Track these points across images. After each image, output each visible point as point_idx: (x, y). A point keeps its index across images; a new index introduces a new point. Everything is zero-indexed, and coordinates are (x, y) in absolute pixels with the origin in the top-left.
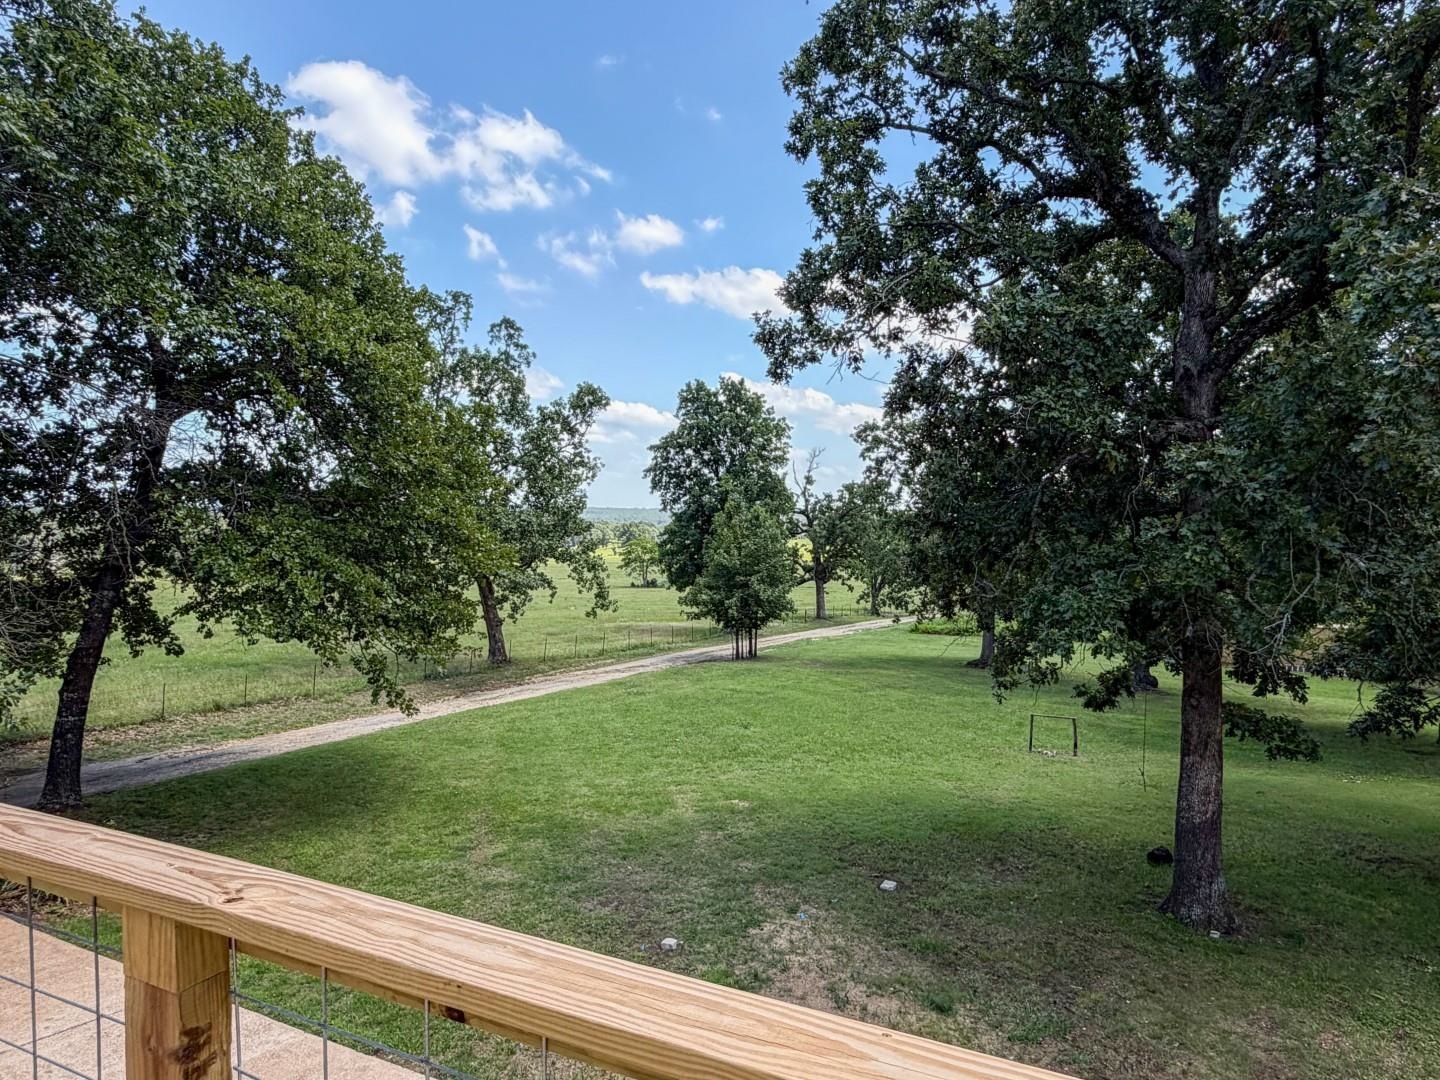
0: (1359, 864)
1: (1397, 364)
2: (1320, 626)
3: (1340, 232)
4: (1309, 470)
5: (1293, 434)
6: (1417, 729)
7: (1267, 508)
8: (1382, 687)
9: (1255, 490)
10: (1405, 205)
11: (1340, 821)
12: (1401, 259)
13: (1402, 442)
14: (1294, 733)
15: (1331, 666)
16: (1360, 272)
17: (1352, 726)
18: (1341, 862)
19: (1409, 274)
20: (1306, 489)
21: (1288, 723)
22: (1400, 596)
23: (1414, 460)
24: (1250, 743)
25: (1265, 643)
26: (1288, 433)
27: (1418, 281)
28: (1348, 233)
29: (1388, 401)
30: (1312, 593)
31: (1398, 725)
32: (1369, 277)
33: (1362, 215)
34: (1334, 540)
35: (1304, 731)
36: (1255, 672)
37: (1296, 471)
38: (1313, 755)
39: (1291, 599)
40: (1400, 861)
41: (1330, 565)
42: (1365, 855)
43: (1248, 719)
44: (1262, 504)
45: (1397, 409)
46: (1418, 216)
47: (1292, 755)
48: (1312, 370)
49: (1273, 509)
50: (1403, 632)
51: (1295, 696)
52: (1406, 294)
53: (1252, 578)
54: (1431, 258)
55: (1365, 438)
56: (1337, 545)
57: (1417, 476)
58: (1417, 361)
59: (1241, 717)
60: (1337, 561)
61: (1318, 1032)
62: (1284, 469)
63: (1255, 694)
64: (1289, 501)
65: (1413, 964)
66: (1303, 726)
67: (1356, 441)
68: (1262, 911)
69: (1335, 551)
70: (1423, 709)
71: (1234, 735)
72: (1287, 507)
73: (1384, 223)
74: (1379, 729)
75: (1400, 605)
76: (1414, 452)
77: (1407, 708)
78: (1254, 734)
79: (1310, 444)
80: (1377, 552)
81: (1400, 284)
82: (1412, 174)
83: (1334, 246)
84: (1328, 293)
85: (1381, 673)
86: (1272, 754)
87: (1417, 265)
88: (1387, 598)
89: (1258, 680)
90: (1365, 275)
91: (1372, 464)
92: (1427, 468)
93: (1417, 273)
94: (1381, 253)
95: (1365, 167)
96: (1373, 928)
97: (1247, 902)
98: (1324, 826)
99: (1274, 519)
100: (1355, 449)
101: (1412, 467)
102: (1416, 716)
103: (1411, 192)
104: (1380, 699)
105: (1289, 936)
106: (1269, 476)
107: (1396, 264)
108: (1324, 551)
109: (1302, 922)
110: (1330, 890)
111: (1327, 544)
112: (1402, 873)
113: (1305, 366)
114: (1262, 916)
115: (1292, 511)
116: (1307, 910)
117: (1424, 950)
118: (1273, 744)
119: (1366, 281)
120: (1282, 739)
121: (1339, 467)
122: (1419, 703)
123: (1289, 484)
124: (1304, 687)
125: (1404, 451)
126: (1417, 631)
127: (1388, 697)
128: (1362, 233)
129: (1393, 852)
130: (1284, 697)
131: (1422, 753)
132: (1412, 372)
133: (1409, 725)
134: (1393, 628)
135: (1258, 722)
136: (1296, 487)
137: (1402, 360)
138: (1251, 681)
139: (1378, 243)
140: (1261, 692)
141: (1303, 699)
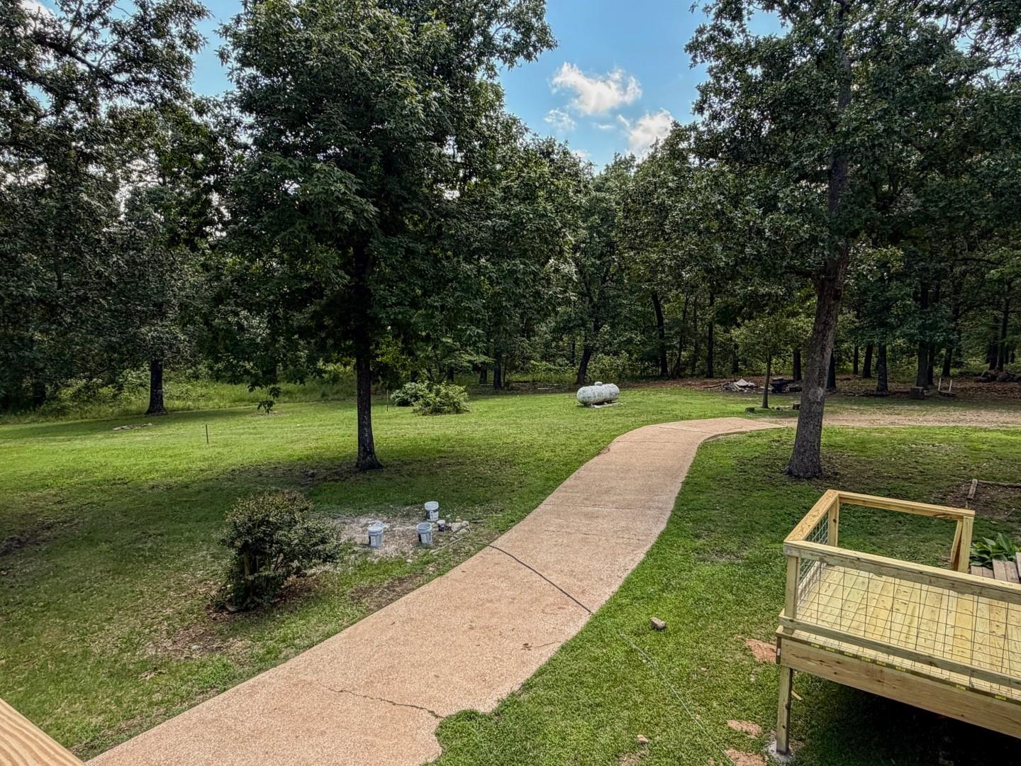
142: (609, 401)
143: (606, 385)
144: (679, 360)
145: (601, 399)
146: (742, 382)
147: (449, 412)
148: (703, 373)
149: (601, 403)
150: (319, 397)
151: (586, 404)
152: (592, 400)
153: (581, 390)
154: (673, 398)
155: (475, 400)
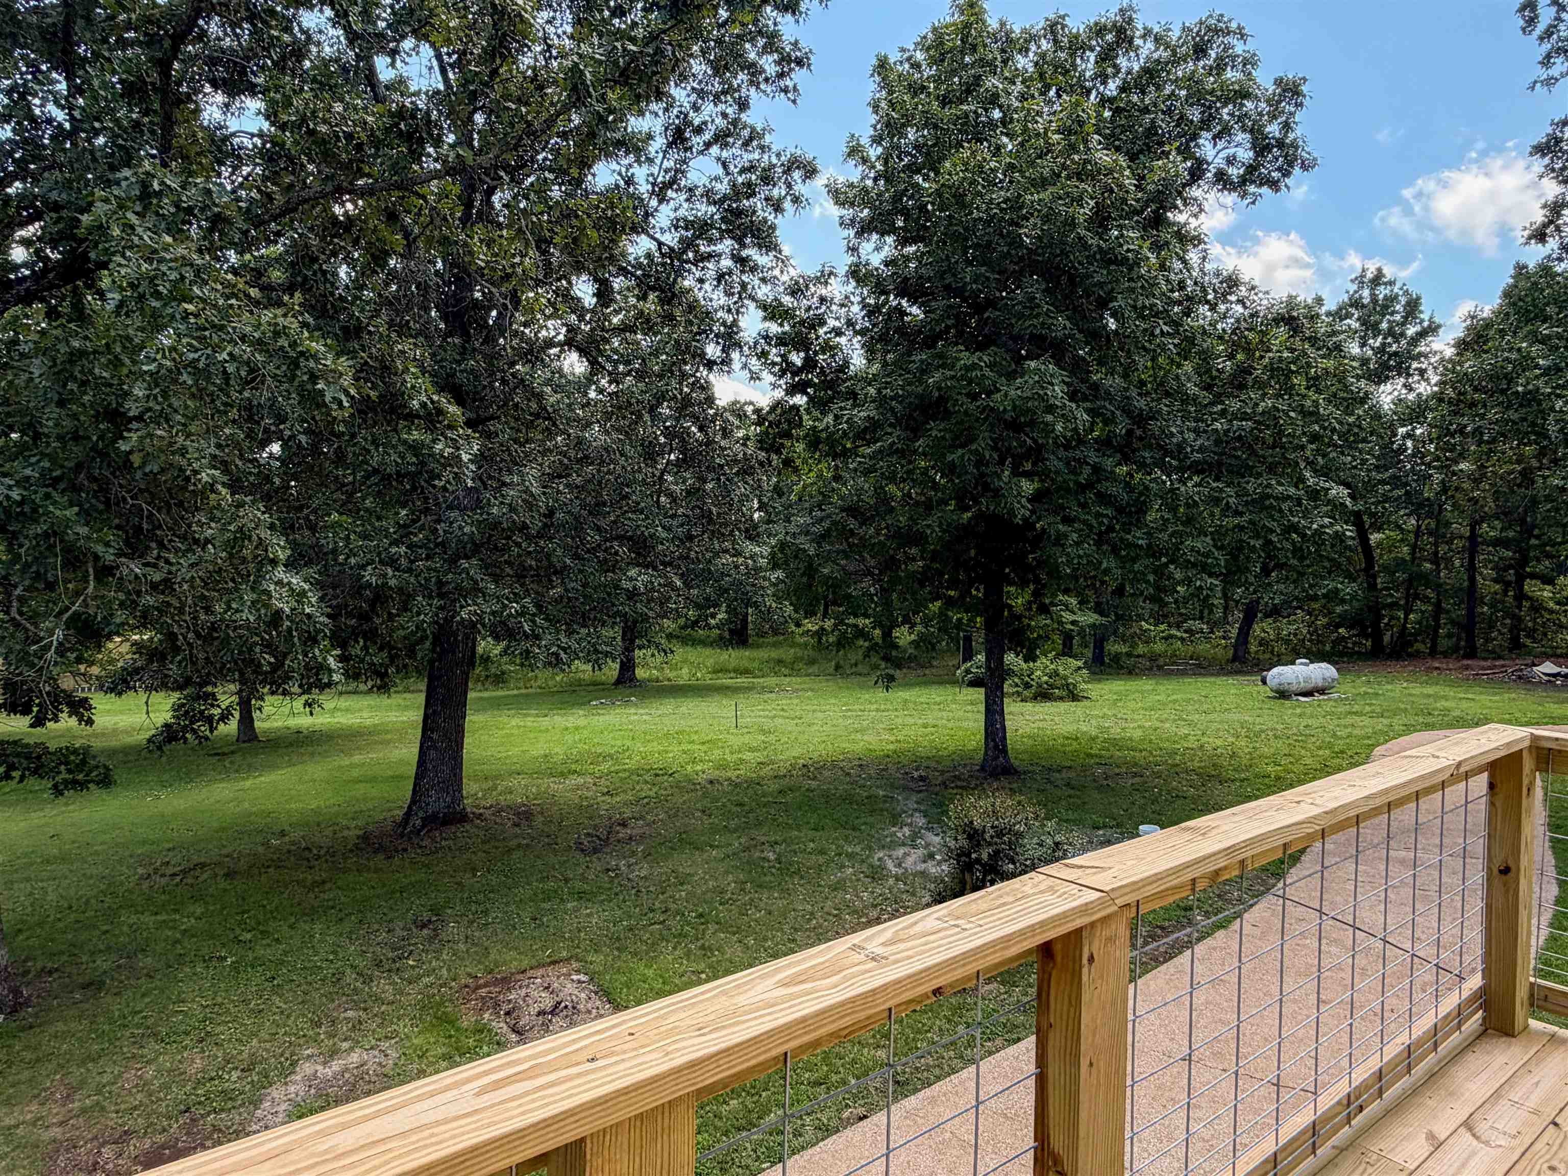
0: (164, 881)
1: (155, 360)
2: (118, 639)
3: (91, 204)
4: (79, 467)
5: (56, 425)
6: (211, 731)
7: (27, 509)
8: (177, 695)
9: (10, 487)
10: (159, 194)
11: (144, 842)
12: (155, 251)
13: (171, 444)
14: (84, 762)
15: (125, 681)
16: (114, 254)
17: (149, 741)
18: (145, 885)
19: (164, 268)
20: (75, 488)
21: (75, 752)
22: (181, 601)
23: (184, 463)
24: (33, 783)
25: (33, 665)
26: (51, 423)
27: (172, 277)
28: (100, 208)
29: (148, 397)
30: (85, 604)
31: (194, 731)
32: (124, 262)
33: (116, 193)
34: (107, 544)
35: (94, 757)
36: (31, 700)
37: (62, 467)
38: (106, 781)
39: (61, 613)
40: (203, 865)
41: (105, 572)
42: (170, 870)
43: (28, 757)
44: (21, 503)
45: (158, 408)
46: (173, 210)
47: (79, 786)
48: (71, 354)
49: (34, 510)
50: (185, 638)
51: (80, 721)
52: (161, 288)
53: (18, 591)
54: (183, 257)
55: (134, 436)
56: (111, 551)
57: (188, 479)
58: (174, 360)
59: (18, 755)
60: (112, 568)
61: (120, 1075)
62: (46, 464)
63: (32, 726)
64: (55, 503)
65: (214, 963)
66: (93, 751)
67: (124, 438)
68: (57, 970)
69: (109, 557)
70: (216, 712)
71: (12, 778)
72: (51, 508)
73: (138, 208)
74: (176, 739)
75: (181, 611)
76: (183, 455)
77: (202, 712)
78: (35, 772)
79: (76, 438)
80: (159, 557)
81: (155, 277)
82: (165, 165)
83: (85, 218)
84: (93, 271)
85: (176, 681)
86: (58, 791)
87: (171, 260)
88: (169, 604)
89: (35, 709)
90: (118, 259)
91: (144, 464)
92: (196, 472)
93: (170, 268)
94: (136, 240)
95: (120, 142)
96: (177, 941)
97: (39, 965)
98: (127, 853)
99: (36, 521)
100: (124, 447)
101: (181, 470)
102: (209, 720)
103: (162, 183)
104: (176, 708)
105: (85, 986)
106: (28, 472)
107: (151, 255)
108: (96, 557)
109: (103, 963)
110: (133, 919)
111: (100, 549)
112: (205, 876)
113: (63, 348)
114: (55, 975)
115: (58, 513)
116: (109, 948)
117: (224, 945)
118: (59, 778)
119: (120, 265)
120: (69, 771)
121: (109, 465)
122: (212, 706)
123: (56, 481)
124: (90, 708)
125: (173, 453)
126: (198, 635)
127: (183, 705)
128: (115, 213)
129: (196, 859)
130: (67, 722)
131: (224, 754)
132: (170, 371)
133: (204, 729)
134: (175, 635)
135: (39, 757)
136: (62, 486)
137: (159, 356)
138: (26, 711)
139: (132, 227)
140: (38, 722)
141: (90, 722)
142: (1322, 691)
143: (1316, 665)
144: (1404, 626)
145: (1310, 686)
146: (1549, 667)
147: (1061, 699)
148: (1456, 649)
149: (1308, 693)
150: (832, 670)
151: (1282, 694)
152: (1294, 688)
153: (1275, 670)
154: (1430, 690)
155: (1099, 681)
